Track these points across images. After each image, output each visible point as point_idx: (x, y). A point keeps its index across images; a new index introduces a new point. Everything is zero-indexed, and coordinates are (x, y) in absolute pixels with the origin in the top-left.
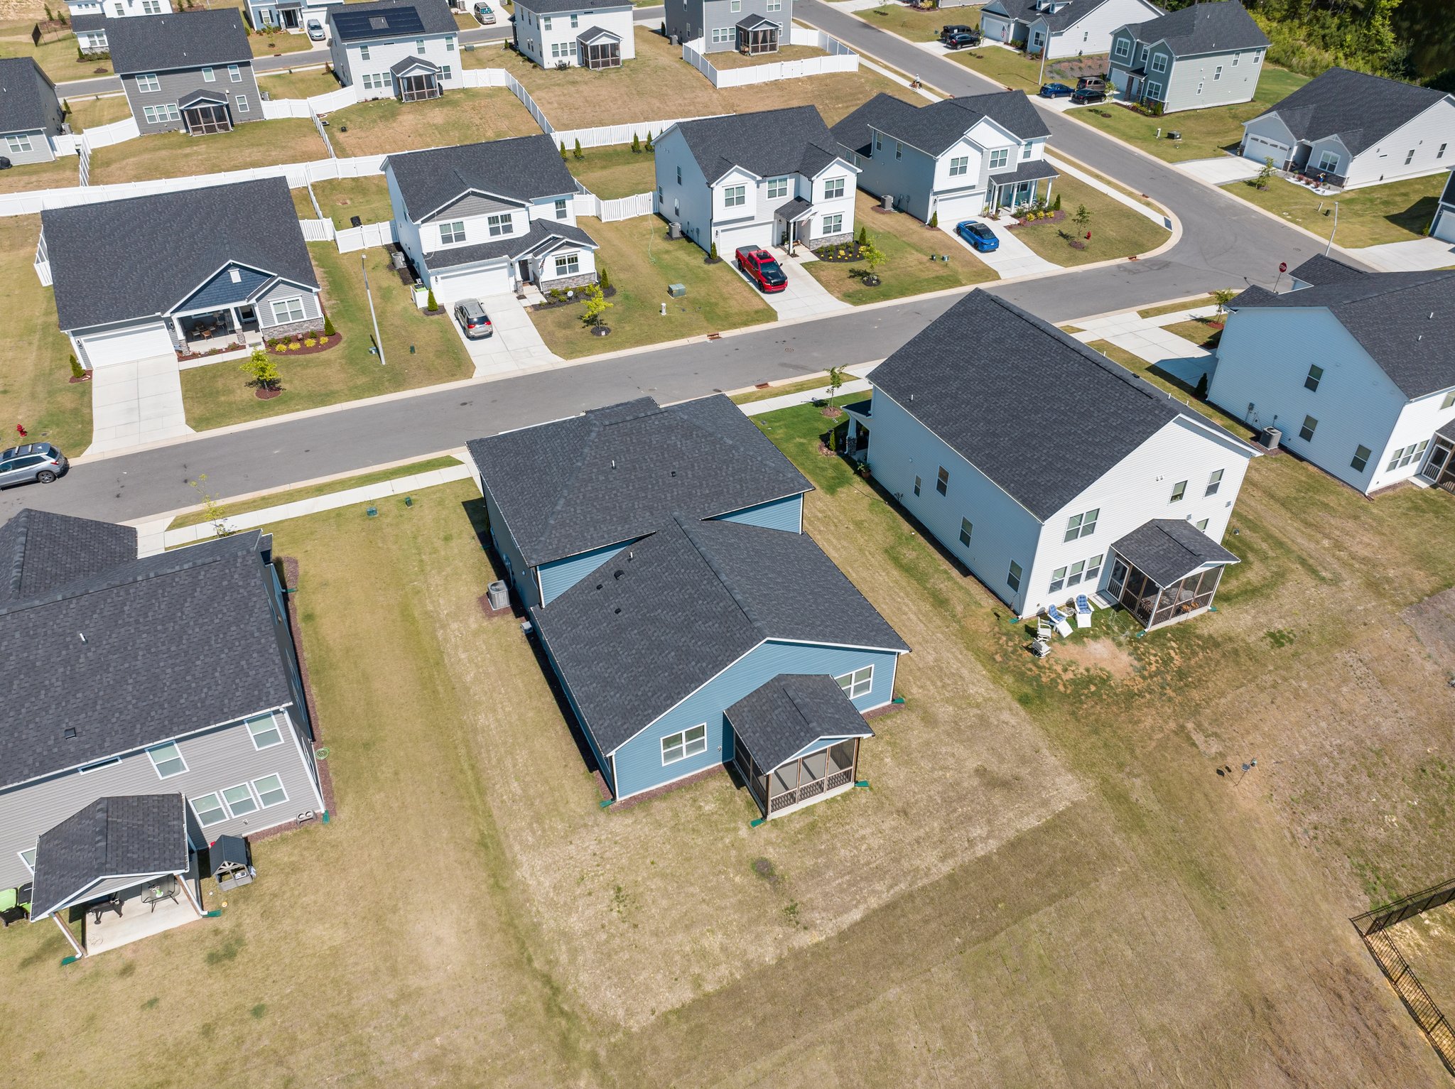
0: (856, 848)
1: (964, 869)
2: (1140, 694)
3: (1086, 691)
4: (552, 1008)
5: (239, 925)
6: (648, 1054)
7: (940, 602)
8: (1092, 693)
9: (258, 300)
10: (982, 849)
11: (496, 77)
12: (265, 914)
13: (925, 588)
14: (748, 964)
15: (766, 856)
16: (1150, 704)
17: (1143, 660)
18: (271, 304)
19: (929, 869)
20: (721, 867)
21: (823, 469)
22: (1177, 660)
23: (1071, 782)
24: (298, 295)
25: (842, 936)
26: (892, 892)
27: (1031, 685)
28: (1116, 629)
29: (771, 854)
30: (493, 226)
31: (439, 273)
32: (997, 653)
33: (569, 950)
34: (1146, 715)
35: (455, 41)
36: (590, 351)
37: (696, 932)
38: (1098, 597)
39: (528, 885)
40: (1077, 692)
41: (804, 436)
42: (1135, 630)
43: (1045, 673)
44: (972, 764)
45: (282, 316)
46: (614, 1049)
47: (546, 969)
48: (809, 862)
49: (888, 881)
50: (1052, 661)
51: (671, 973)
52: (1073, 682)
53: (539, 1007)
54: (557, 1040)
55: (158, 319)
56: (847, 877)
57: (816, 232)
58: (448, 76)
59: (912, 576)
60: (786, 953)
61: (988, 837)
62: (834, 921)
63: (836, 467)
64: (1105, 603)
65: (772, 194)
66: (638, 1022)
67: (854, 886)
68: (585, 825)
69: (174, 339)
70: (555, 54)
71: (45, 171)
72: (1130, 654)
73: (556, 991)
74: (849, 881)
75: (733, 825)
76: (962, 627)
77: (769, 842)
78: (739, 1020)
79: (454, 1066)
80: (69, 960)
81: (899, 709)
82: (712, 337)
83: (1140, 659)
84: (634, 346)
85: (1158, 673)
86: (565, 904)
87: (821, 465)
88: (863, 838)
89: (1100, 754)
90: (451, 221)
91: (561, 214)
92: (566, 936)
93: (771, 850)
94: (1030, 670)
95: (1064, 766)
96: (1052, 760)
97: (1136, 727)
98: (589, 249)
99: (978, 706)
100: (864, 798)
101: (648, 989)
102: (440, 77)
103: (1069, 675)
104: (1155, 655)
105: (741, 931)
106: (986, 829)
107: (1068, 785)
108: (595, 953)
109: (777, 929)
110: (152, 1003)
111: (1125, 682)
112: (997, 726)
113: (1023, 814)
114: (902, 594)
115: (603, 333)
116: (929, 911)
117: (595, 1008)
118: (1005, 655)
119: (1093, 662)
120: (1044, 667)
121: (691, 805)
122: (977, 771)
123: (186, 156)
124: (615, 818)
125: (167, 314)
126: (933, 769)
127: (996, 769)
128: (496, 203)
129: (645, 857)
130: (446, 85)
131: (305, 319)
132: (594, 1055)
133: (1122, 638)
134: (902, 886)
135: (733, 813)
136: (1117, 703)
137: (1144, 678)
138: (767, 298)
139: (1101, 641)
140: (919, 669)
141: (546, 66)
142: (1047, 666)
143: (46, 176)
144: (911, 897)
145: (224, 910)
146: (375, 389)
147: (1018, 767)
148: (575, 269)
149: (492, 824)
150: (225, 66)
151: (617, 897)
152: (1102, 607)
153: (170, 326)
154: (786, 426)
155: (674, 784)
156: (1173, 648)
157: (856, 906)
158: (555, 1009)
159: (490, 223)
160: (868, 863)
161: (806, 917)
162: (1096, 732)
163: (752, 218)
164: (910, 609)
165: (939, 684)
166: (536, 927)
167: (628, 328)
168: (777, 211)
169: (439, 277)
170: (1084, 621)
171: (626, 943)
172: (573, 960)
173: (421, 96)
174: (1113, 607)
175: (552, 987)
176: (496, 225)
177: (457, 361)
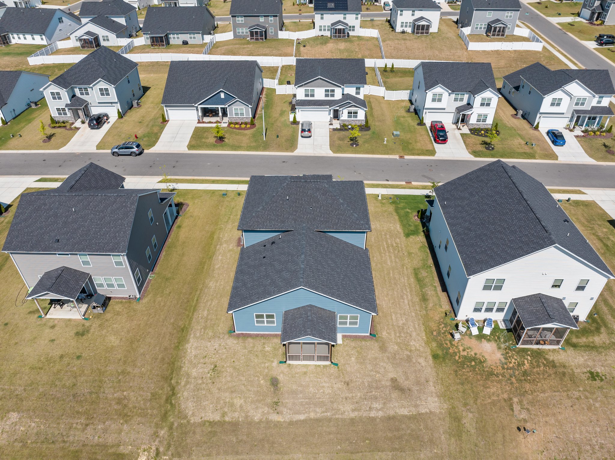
0: (318, 390)
1: (361, 418)
2: (497, 375)
3: (468, 364)
4: (168, 400)
5: (91, 326)
6: (191, 433)
7: (424, 299)
8: (471, 366)
9: (229, 106)
10: (374, 414)
11: (373, 33)
12: (100, 326)
13: (421, 291)
14: (247, 417)
15: (278, 377)
16: (499, 382)
17: (507, 359)
18: (233, 108)
19: (345, 412)
20: (258, 374)
21: (410, 225)
22: (527, 366)
23: (436, 402)
24: (243, 107)
25: (291, 423)
26: (323, 414)
27: (443, 351)
28: (502, 340)
29: (281, 378)
30: (326, 93)
31: (300, 108)
32: (435, 331)
33: (186, 381)
34: (494, 386)
35: (359, 16)
36: (345, 152)
37: (234, 395)
38: (503, 323)
39: (187, 351)
40: (464, 362)
41: (411, 209)
42: (512, 344)
43: (453, 348)
44: (391, 375)
45: (237, 114)
46: (180, 425)
47: (175, 384)
48: (294, 387)
49: (323, 409)
50: (460, 344)
51: (216, 406)
52: (465, 357)
53: (164, 397)
54: (163, 412)
55: (193, 106)
56: (307, 400)
57: (473, 120)
58: (353, 30)
59: (419, 284)
60: (264, 419)
61: (380, 410)
62: (291, 415)
63: (416, 226)
64: (504, 326)
65: (456, 100)
66: (194, 419)
67: (308, 405)
68: (219, 337)
69: (198, 114)
70: (402, 26)
71: (197, 47)
72: (502, 355)
73: (174, 394)
74: (307, 402)
75: (272, 359)
76: (427, 314)
77: (282, 372)
78: (231, 437)
79: (125, 405)
80: (40, 317)
81: (372, 339)
82: (401, 157)
83: (506, 358)
84: (364, 154)
85: (512, 368)
86: (195, 363)
87: (410, 223)
88: (323, 387)
89: (458, 395)
90: (310, 88)
91: (358, 93)
92: (188, 375)
93: (282, 375)
94: (447, 344)
95: (436, 393)
96: (433, 388)
97: (485, 390)
98: (363, 109)
99: (411, 351)
100: (333, 370)
101: (205, 409)
102: (350, 30)
103: (465, 353)
104: (516, 360)
105: (251, 402)
106: (381, 406)
107: (433, 402)
108: (194, 386)
109: (266, 408)
110: (53, 341)
111: (492, 367)
112: (414, 363)
113: (403, 406)
114: (408, 290)
115: (355, 146)
116: (334, 429)
117: (183, 407)
118: (439, 333)
119: (480, 351)
120: (454, 345)
121: (262, 345)
122: (392, 379)
123: (244, 48)
124: (231, 339)
125: (196, 105)
126: (372, 370)
127: (402, 382)
128: (329, 84)
129: (232, 358)
130: (351, 33)
131: (245, 117)
132: (172, 424)
133: (503, 346)
134: (329, 414)
135: (275, 355)
136: (482, 375)
137: (503, 368)
138: (436, 145)
139: (491, 343)
140: (393, 325)
141: (397, 31)
142: (456, 345)
143: (196, 49)
144: (330, 420)
145: (90, 319)
146: (256, 149)
147: (413, 385)
148: (356, 117)
149: (190, 324)
150: (268, 16)
151: (214, 369)
152: (501, 327)
153: (197, 110)
154: (406, 203)
155: (260, 334)
156: (527, 359)
157: (304, 414)
158: (169, 401)
159: (325, 92)
160: (319, 398)
161: (280, 408)
162: (462, 384)
163: (444, 109)
164: (407, 298)
165: (398, 335)
166: (181, 367)
167: (366, 146)
168: (457, 108)
169: (300, 110)
170: (487, 331)
171: (207, 388)
172: (185, 386)
173: (339, 37)
174: (507, 329)
175: (173, 392)
176: (328, 93)
177: (292, 144)
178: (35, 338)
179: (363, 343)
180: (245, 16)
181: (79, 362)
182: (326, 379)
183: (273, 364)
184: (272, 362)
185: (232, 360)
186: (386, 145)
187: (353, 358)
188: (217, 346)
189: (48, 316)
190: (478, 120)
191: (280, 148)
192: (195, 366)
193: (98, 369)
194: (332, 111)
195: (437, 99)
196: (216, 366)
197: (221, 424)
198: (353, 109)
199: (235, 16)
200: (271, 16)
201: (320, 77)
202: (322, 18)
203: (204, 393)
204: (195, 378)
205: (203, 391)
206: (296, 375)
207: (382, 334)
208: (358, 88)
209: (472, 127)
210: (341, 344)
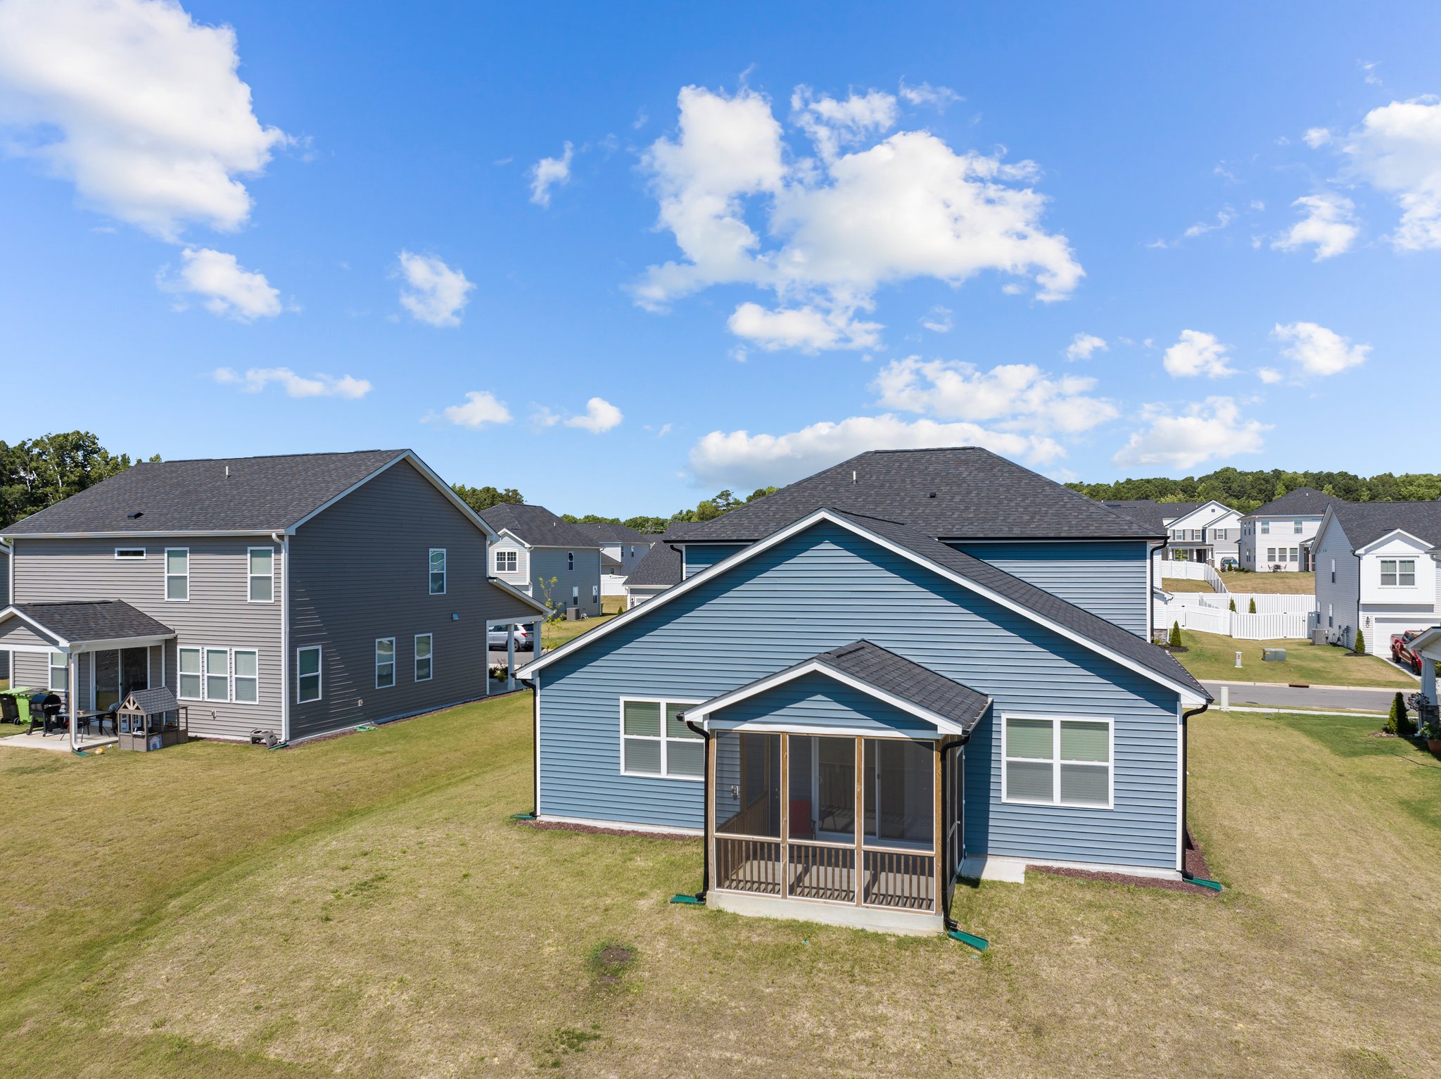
4: (93, 946)
5: (75, 763)
14: (381, 1063)
15: (640, 948)
20: (548, 926)
33: (226, 906)
37: (384, 970)
39: (313, 845)
44: (1343, 1041)
46: (41, 1036)
51: (267, 996)
53: (90, 934)
54: (28, 976)
63: (1383, 744)
66: (124, 1025)
68: (463, 824)
70: (1271, 558)
73: (135, 936)
75: (644, 890)
77: (669, 934)
81: (1195, 893)
92: (250, 892)
93: (660, 944)
101: (209, 994)
105: (445, 1013)
108: (238, 922)
117: (128, 975)
121: (623, 855)
122: (1352, 1057)
124: (506, 829)
126: (1201, 1000)
140: (1317, 877)
145: (91, 754)
151: (364, 884)
158: (97, 949)
163: (1428, 608)
165: (1354, 905)
166: (249, 873)
171: (285, 930)
172: (206, 917)
175: (139, 929)
179: (1146, 899)
182: (906, 994)
183: (642, 902)
184: (640, 896)
185: (464, 873)
186: (1242, 669)
187: (1079, 939)
188: (432, 838)
192: (301, 872)
195: (1399, 574)
196: (381, 879)
197: (232, 1063)
203: (258, 944)
204: (267, 900)
205: (258, 938)
206: (740, 953)
207: (1254, 890)
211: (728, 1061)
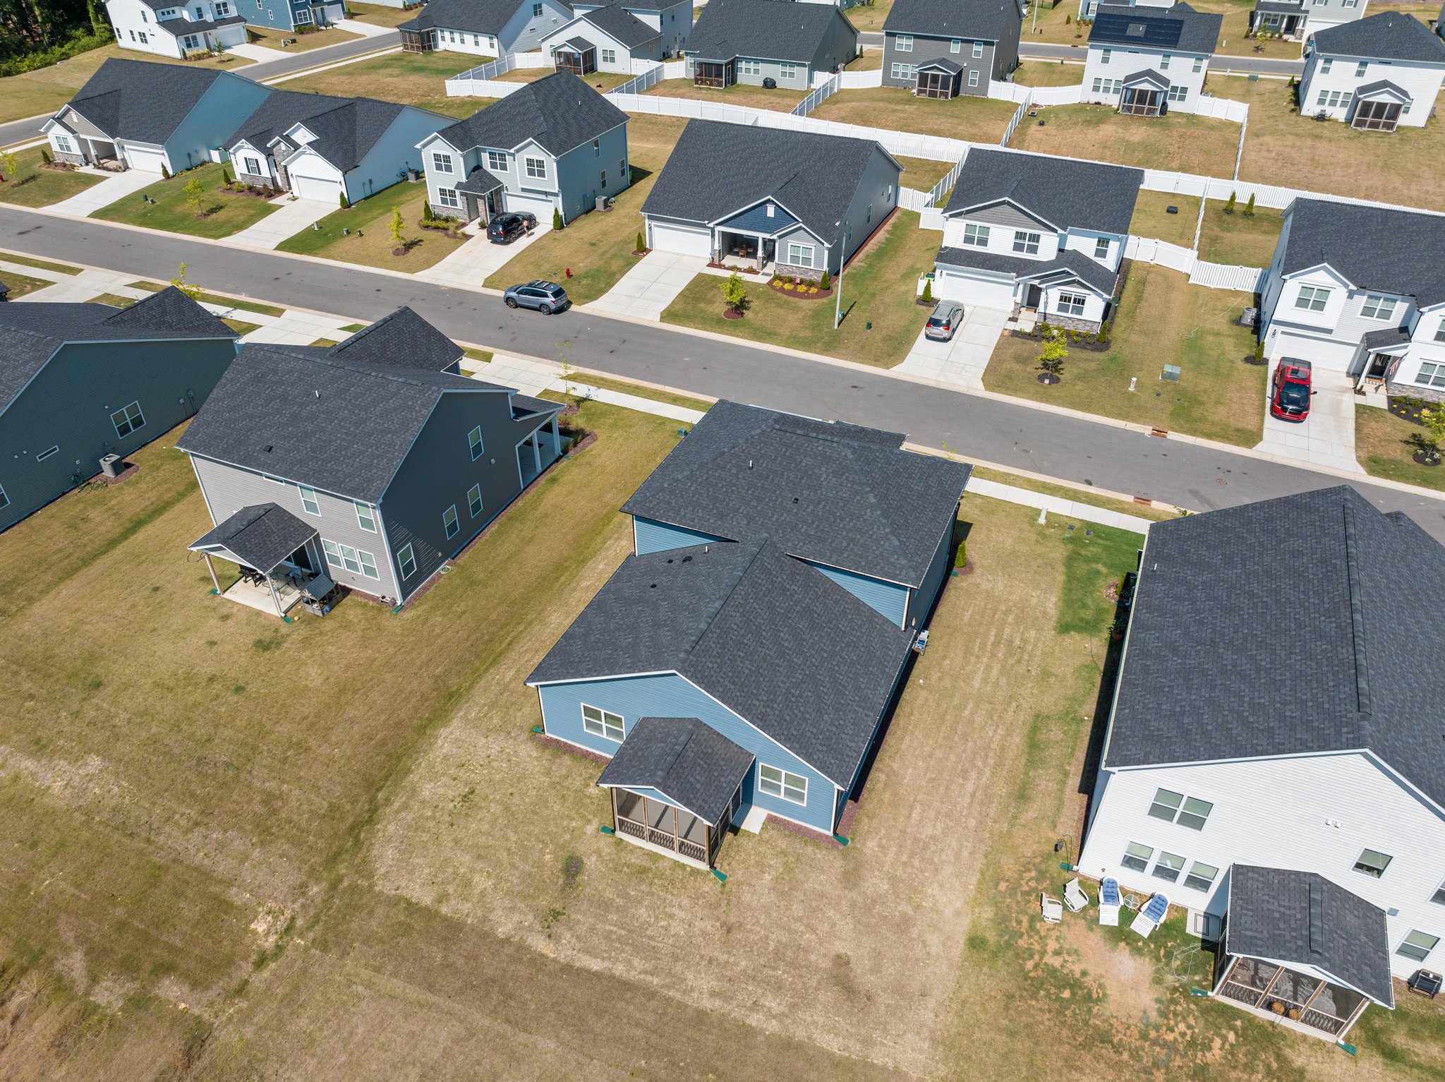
0: (656, 918)
1: (723, 1018)
2: (1117, 1049)
3: (1053, 990)
4: (354, 829)
5: (288, 635)
6: (366, 911)
7: (1022, 795)
8: (1058, 999)
9: (780, 237)
10: (758, 1020)
11: (1234, 111)
12: (305, 640)
13: (1026, 774)
14: (484, 919)
15: (585, 860)
16: (1118, 1067)
17: (1167, 1018)
18: (789, 245)
19: (692, 990)
20: (547, 838)
21: (1084, 606)
22: (1216, 1053)
23: (921, 1051)
25: (567, 968)
26: (642, 976)
27: (1001, 936)
28: (1176, 963)
29: (591, 862)
30: (1018, 241)
31: (945, 269)
32: (1007, 881)
33: (405, 803)
34: (1094, 1071)
35: (1205, 63)
36: (1015, 392)
37: (480, 865)
38: (1201, 920)
39: (436, 743)
40: (1042, 983)
41: (1109, 567)
42: (1198, 983)
43: (1030, 937)
44: (841, 947)
45: (795, 259)
46: (354, 888)
47: (382, 802)
48: (609, 894)
49: (649, 966)
50: (1054, 934)
51: (435, 876)
52: (1053, 972)
53: (350, 820)
54: (334, 849)
55: (704, 226)
56: (623, 933)
57: (1405, 375)
58: (1182, 98)
59: (1030, 754)
60: (516, 939)
61: (774, 1017)
62: (575, 952)
63: (1100, 612)
64: (1200, 928)
66: (383, 887)
67: (620, 943)
68: (509, 733)
69: (713, 246)
70: (1321, 102)
71: (791, 97)
72: (1158, 1001)
73: (370, 821)
74: (621, 936)
75: (590, 817)
76: (1009, 832)
77: (598, 852)
78: (435, 949)
79: (274, 810)
80: (214, 592)
81: (834, 847)
82: (1159, 432)
83: (1163, 1014)
84: (1064, 406)
85: (1170, 1047)
86: (437, 772)
87: (1089, 602)
88: (672, 916)
89: (987, 1056)
90: (978, 224)
91: (1101, 253)
92: (414, 791)
93: (594, 859)
94: (1019, 922)
95: (932, 1031)
96: (928, 1016)
97: (1065, 1070)
98: (1101, 296)
99: (918, 907)
100: (710, 887)
101: (411, 872)
102: (1173, 97)
103: (1056, 962)
104: (1189, 1027)
105: (507, 894)
106: (782, 1008)
107: (913, 1050)
108: (414, 819)
109: (531, 917)
110: (212, 643)
111: (1113, 1021)
112: (911, 940)
113: (834, 1030)
114: (991, 761)
115: (1047, 381)
116: (650, 1019)
117: (375, 852)
118: (1013, 891)
119: (1101, 971)
120: (1038, 932)
121: (585, 779)
122: (838, 957)
123: (894, 111)
124: (530, 744)
125: (711, 225)
126: (800, 919)
127: (859, 971)
128: (1029, 220)
129: (512, 786)
130: (1173, 106)
131: (812, 267)
132: (340, 880)
133: (1170, 979)
134: (656, 981)
135: (602, 809)
136: (1074, 1030)
137: (1144, 1036)
139: (1139, 960)
140: (903, 832)
141: (1304, 112)
142: (1043, 934)
144: (651, 994)
145: (294, 621)
146: (806, 345)
147: (884, 990)
148: (1080, 311)
149: (471, 687)
150: (972, 42)
151: (466, 796)
152: (1190, 930)
153: (713, 236)
154: (1107, 549)
155: (594, 754)
156: (1224, 1039)
157: (603, 959)
158: (356, 831)
159: (1016, 238)
160: (652, 938)
161: (560, 929)
162: (1012, 1034)
163: (1330, 331)
164: (978, 778)
165: (904, 858)
166: (409, 771)
167: (1078, 388)
168: (1367, 334)
169: (944, 272)
170: (1143, 925)
171: (435, 830)
172: (398, 811)
173: (1139, 111)
174: (1203, 941)
175: (370, 817)
176: (1021, 242)
177: (896, 348)
178: (188, 630)
179: (809, 849)
180: (916, 37)
181: (235, 698)
182: (686, 902)
183: (589, 827)
184: (589, 822)
185: (510, 791)
186: (1133, 394)
187: (767, 876)
188: (494, 751)
189: (227, 595)
190: (1422, 378)
191: (862, 354)
192: (434, 777)
193: (260, 723)
194: (1021, 286)
195: (1313, 300)
196: (472, 792)
197: (429, 914)
198: (1074, 291)
199: (894, 35)
200: (978, 43)
201: (1007, 199)
202: (1105, 60)
203: (425, 839)
204: (423, 802)
205: (424, 834)
206: (625, 869)
207: (864, 844)
208: (1103, 242)
209: (1398, 394)
210: (754, 835)
211: (611, 932)
